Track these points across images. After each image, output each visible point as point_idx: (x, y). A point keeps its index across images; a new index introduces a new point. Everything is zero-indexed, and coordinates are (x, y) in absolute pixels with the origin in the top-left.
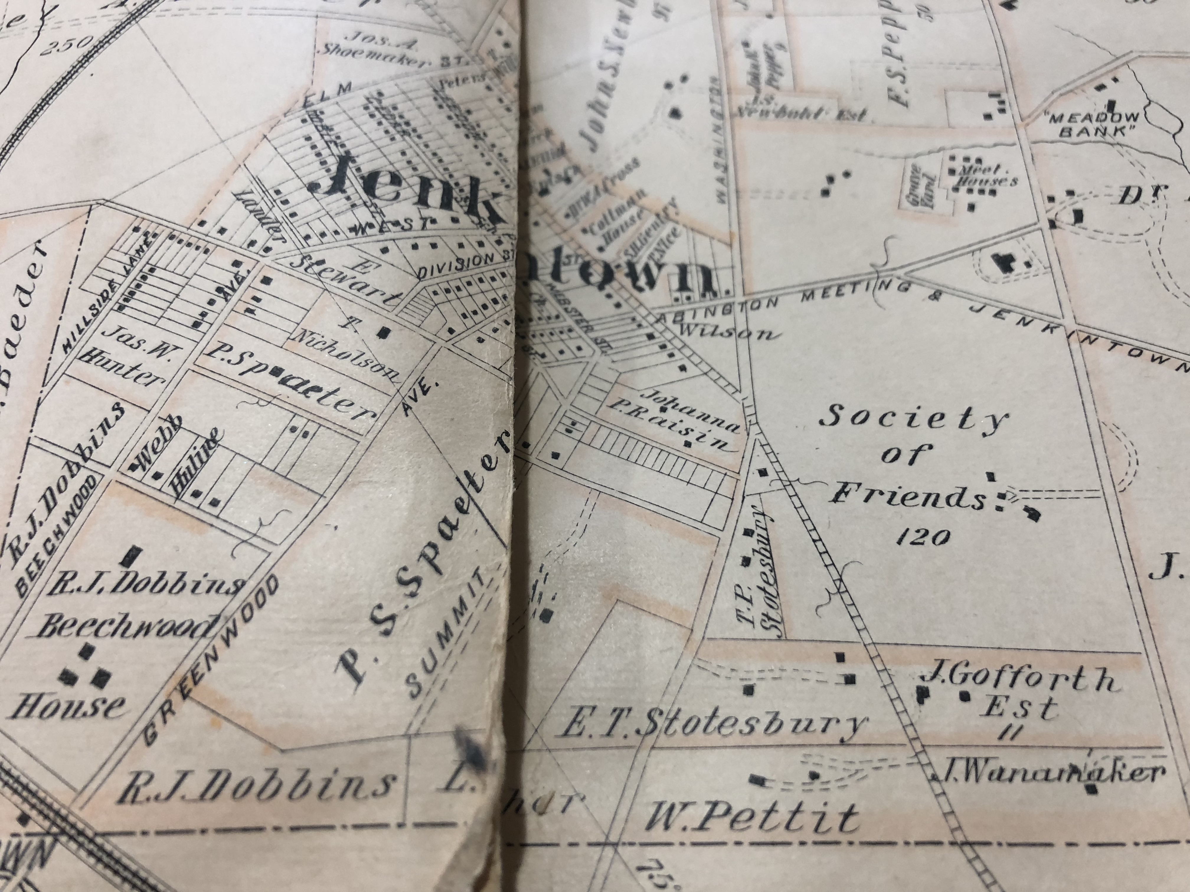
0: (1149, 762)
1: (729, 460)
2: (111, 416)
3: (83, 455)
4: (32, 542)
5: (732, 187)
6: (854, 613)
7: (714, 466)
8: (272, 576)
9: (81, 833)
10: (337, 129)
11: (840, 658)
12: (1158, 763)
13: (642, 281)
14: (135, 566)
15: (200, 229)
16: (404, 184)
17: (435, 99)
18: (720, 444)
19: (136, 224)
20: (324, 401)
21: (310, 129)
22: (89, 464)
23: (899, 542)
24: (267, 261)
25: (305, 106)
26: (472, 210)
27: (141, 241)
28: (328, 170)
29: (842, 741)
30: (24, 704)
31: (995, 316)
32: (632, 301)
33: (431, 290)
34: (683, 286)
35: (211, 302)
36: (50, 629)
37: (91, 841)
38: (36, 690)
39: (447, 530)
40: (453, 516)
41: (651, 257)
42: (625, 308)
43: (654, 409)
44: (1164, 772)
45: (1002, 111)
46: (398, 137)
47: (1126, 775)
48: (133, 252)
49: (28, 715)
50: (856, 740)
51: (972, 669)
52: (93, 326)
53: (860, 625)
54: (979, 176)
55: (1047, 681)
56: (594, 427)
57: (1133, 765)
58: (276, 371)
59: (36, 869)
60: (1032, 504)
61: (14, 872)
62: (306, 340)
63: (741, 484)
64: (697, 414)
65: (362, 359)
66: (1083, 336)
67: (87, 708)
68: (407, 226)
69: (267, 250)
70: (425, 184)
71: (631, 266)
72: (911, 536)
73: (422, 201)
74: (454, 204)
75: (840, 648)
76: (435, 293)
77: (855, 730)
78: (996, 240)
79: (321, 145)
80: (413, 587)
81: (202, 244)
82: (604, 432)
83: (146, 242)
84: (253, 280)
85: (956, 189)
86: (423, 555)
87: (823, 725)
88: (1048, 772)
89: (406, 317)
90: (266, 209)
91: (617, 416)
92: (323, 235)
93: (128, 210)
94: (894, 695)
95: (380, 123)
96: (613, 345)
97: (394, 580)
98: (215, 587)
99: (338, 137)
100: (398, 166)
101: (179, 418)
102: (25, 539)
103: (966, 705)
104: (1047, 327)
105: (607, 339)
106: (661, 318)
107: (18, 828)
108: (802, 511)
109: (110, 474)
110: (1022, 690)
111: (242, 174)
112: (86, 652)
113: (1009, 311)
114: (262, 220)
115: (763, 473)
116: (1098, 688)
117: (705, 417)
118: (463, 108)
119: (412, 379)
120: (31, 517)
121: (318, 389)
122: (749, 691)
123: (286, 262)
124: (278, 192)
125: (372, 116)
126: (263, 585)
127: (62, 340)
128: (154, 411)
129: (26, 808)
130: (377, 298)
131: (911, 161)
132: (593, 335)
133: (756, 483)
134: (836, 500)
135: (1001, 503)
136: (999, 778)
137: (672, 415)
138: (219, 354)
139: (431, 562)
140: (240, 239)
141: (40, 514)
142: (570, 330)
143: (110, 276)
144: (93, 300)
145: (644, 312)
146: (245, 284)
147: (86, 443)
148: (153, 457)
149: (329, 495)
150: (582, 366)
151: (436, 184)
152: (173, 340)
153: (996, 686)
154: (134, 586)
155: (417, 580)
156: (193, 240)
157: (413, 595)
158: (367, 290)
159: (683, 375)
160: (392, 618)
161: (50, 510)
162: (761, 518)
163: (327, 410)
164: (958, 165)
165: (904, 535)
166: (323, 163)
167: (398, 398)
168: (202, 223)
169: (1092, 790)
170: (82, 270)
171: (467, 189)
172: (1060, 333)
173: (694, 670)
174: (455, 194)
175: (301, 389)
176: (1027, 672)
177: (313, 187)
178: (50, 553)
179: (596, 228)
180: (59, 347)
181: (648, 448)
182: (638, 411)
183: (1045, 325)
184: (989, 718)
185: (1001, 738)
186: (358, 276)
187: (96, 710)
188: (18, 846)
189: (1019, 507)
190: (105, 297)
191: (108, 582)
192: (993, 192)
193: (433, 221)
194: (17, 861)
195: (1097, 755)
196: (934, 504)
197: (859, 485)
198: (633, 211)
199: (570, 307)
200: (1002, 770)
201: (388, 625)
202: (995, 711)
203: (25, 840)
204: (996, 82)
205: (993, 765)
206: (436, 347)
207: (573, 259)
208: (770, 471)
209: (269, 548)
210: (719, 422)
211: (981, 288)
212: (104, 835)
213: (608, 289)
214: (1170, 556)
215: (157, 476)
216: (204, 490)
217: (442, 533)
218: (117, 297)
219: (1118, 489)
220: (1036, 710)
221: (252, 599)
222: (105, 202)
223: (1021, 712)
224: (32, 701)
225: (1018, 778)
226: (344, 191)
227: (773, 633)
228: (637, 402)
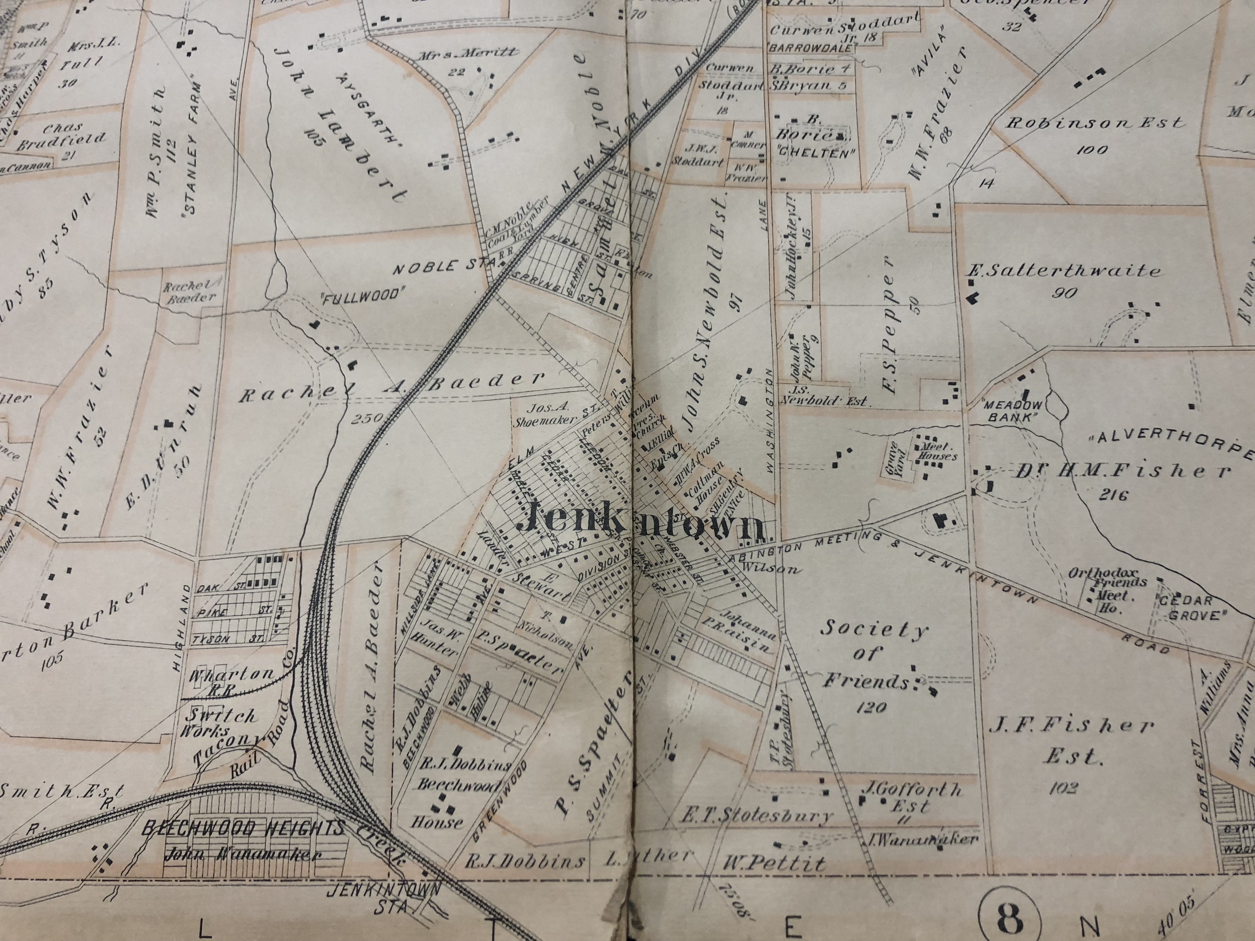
0: (970, 834)
1: (768, 659)
2: (434, 673)
3: (424, 695)
4: (407, 741)
5: (777, 461)
6: (831, 755)
7: (761, 664)
8: (523, 761)
9: (451, 880)
10: (528, 482)
11: (822, 781)
12: (976, 834)
13: (721, 532)
14: (460, 755)
15: (463, 557)
16: (568, 517)
17: (581, 447)
18: (764, 649)
19: (428, 554)
20: (538, 664)
21: (513, 485)
22: (428, 700)
23: (858, 712)
24: (499, 578)
25: (510, 469)
26: (606, 527)
27: (432, 566)
28: (526, 514)
29: (820, 826)
30: (416, 821)
31: (930, 560)
32: (715, 547)
33: (586, 588)
34: (745, 536)
35: (475, 605)
36: (423, 786)
37: (456, 884)
38: (421, 814)
39: (601, 734)
40: (604, 726)
41: (726, 513)
42: (711, 551)
43: (728, 626)
44: (977, 839)
45: (955, 397)
46: (562, 483)
47: (958, 840)
48: (429, 572)
49: (419, 826)
50: (827, 825)
51: (889, 786)
52: (415, 618)
53: (833, 762)
54: (934, 452)
55: (927, 791)
56: (694, 637)
57: (962, 835)
58: (513, 647)
59: (434, 895)
60: (934, 686)
61: (425, 896)
62: (525, 628)
63: (776, 676)
64: (752, 627)
65: (554, 638)
66: (979, 575)
67: (446, 823)
68: (571, 547)
69: (500, 571)
70: (579, 514)
71: (714, 519)
72: (866, 707)
73: (578, 527)
74: (596, 526)
75: (821, 776)
76: (588, 589)
77: (827, 819)
78: (937, 503)
79: (521, 496)
80: (587, 766)
81: (465, 567)
82: (700, 640)
83: (435, 566)
84: (494, 591)
85: (918, 462)
86: (591, 749)
87: (811, 817)
88: (920, 840)
89: (574, 608)
90: (496, 544)
91: (706, 629)
92: (528, 559)
93: (422, 543)
94: (847, 801)
95: (551, 475)
96: (704, 579)
97: (578, 762)
98: (498, 767)
99: (529, 489)
100: (563, 504)
101: (469, 676)
102: (403, 740)
103: (884, 806)
104: (959, 569)
105: (701, 575)
106: (732, 559)
107: (423, 878)
108: (807, 693)
109: (440, 706)
110: (913, 796)
111: (481, 520)
112: (442, 797)
113: (938, 557)
114: (495, 551)
115: (788, 668)
116: (952, 794)
117: (756, 630)
118: (598, 448)
119: (580, 646)
120: (404, 728)
121: (534, 657)
122: (775, 799)
123: (510, 578)
124: (501, 531)
125: (547, 470)
126: (520, 766)
127: (400, 627)
128: (456, 671)
129: (426, 869)
130: (558, 598)
131: (892, 439)
132: (692, 572)
133: (784, 675)
134: (826, 685)
135: (917, 685)
136: (895, 843)
137: (738, 628)
138: (483, 637)
139: (595, 752)
140: (485, 564)
141: (409, 727)
142: (679, 570)
143: (419, 588)
144: (412, 602)
145: (722, 554)
146: (491, 594)
147: (424, 689)
148: (460, 698)
149: (545, 716)
150: (687, 595)
151: (585, 513)
152: (458, 629)
153: (900, 794)
154: (461, 765)
155: (589, 762)
156: (460, 565)
157: (587, 770)
158: (553, 594)
159: (745, 599)
160: (579, 782)
161: (413, 725)
162: (785, 698)
163: (539, 669)
164: (921, 443)
165: (861, 707)
166: (523, 509)
167: (573, 660)
168: (463, 554)
169: (940, 848)
170: (404, 583)
171: (603, 511)
172: (966, 573)
173: (748, 787)
174: (596, 518)
175: (526, 657)
176: (917, 786)
177: (519, 527)
178: (418, 747)
179: (692, 492)
180: (399, 631)
181: (725, 652)
182: (719, 626)
183: (958, 567)
184: (894, 813)
185: (899, 822)
186: (547, 584)
187: (450, 825)
188: (425, 885)
189: (927, 687)
190: (418, 601)
191: (449, 763)
192: (940, 465)
193: (585, 540)
194: (425, 892)
195: (946, 830)
196: (880, 687)
197: (840, 674)
198: (715, 478)
199: (678, 552)
200: (897, 839)
201: (577, 786)
202: (898, 809)
203: (427, 884)
204: (953, 372)
205: (893, 837)
206: (590, 625)
207: (680, 517)
208: (792, 668)
209: (521, 747)
210: (764, 633)
211: (924, 539)
212: (462, 881)
213: (701, 538)
214: (1002, 719)
215: (464, 708)
216: (488, 716)
217: (599, 736)
218: (425, 600)
219: (983, 676)
220: (918, 808)
221: (515, 773)
222: (409, 538)
223: (911, 808)
224: (420, 819)
225: (905, 843)
226: (536, 528)
227: (789, 768)
228: (719, 619)
